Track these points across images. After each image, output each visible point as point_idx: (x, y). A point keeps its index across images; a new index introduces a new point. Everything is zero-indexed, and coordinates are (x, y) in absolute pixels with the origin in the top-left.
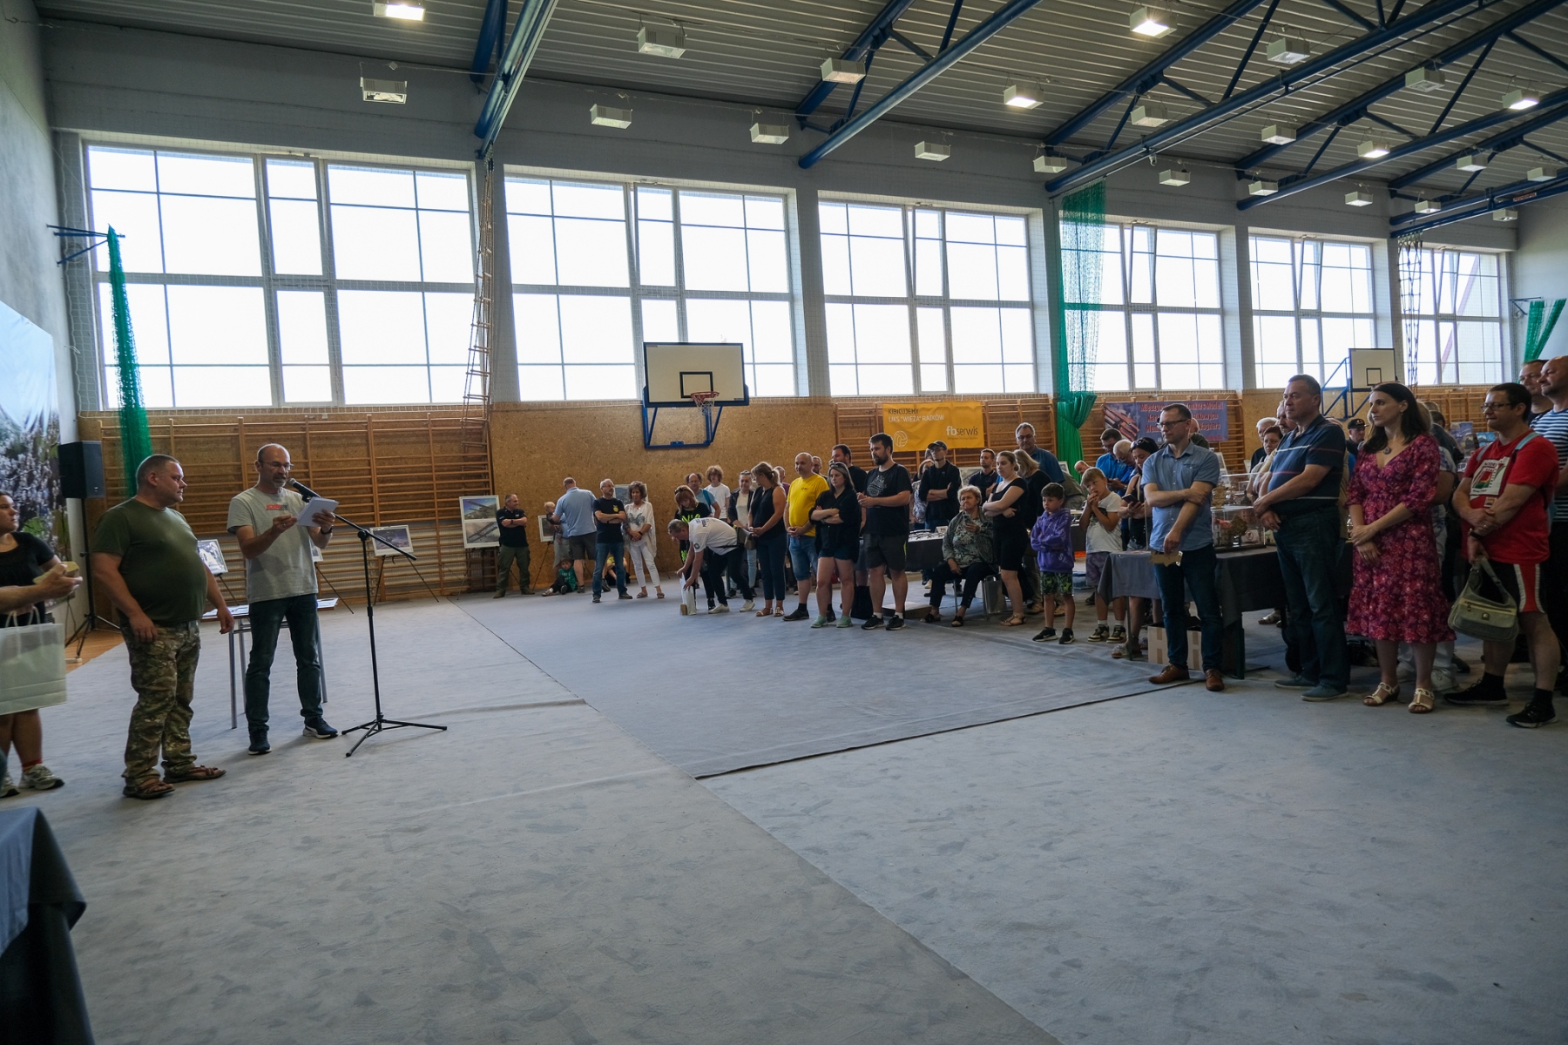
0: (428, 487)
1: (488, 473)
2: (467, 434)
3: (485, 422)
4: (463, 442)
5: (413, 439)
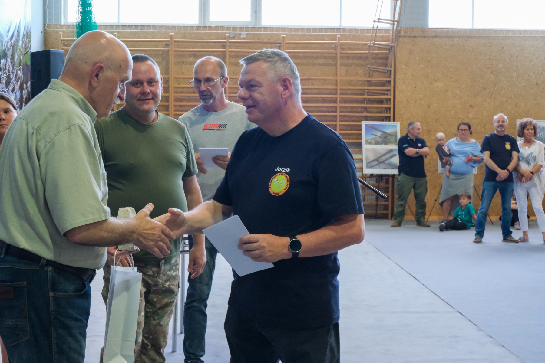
2: (373, 58)
3: (392, 47)
4: (368, 66)
5: (321, 61)
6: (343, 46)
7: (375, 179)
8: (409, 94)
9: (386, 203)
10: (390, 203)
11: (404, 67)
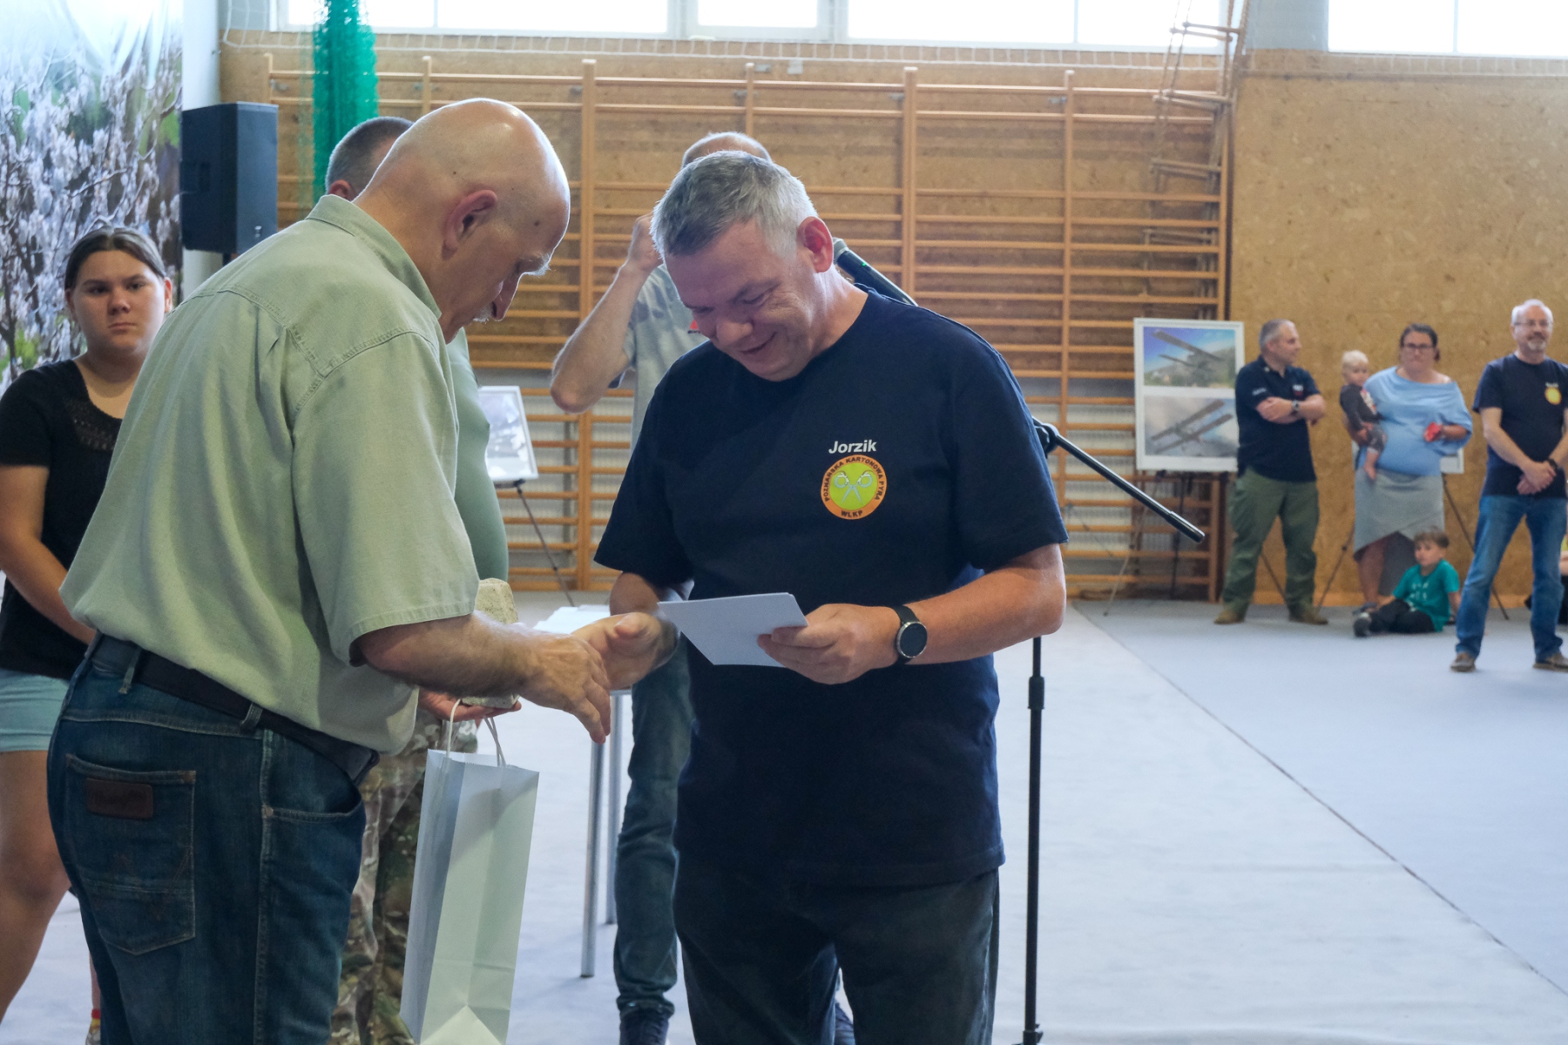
0: (1046, 284)
1: (1215, 256)
2: (1170, 137)
3: (1223, 104)
4: (1155, 160)
5: (1020, 144)
6: (1081, 102)
7: (1170, 486)
8: (1271, 242)
9: (1201, 555)
10: (1212, 555)
11: (1256, 162)
